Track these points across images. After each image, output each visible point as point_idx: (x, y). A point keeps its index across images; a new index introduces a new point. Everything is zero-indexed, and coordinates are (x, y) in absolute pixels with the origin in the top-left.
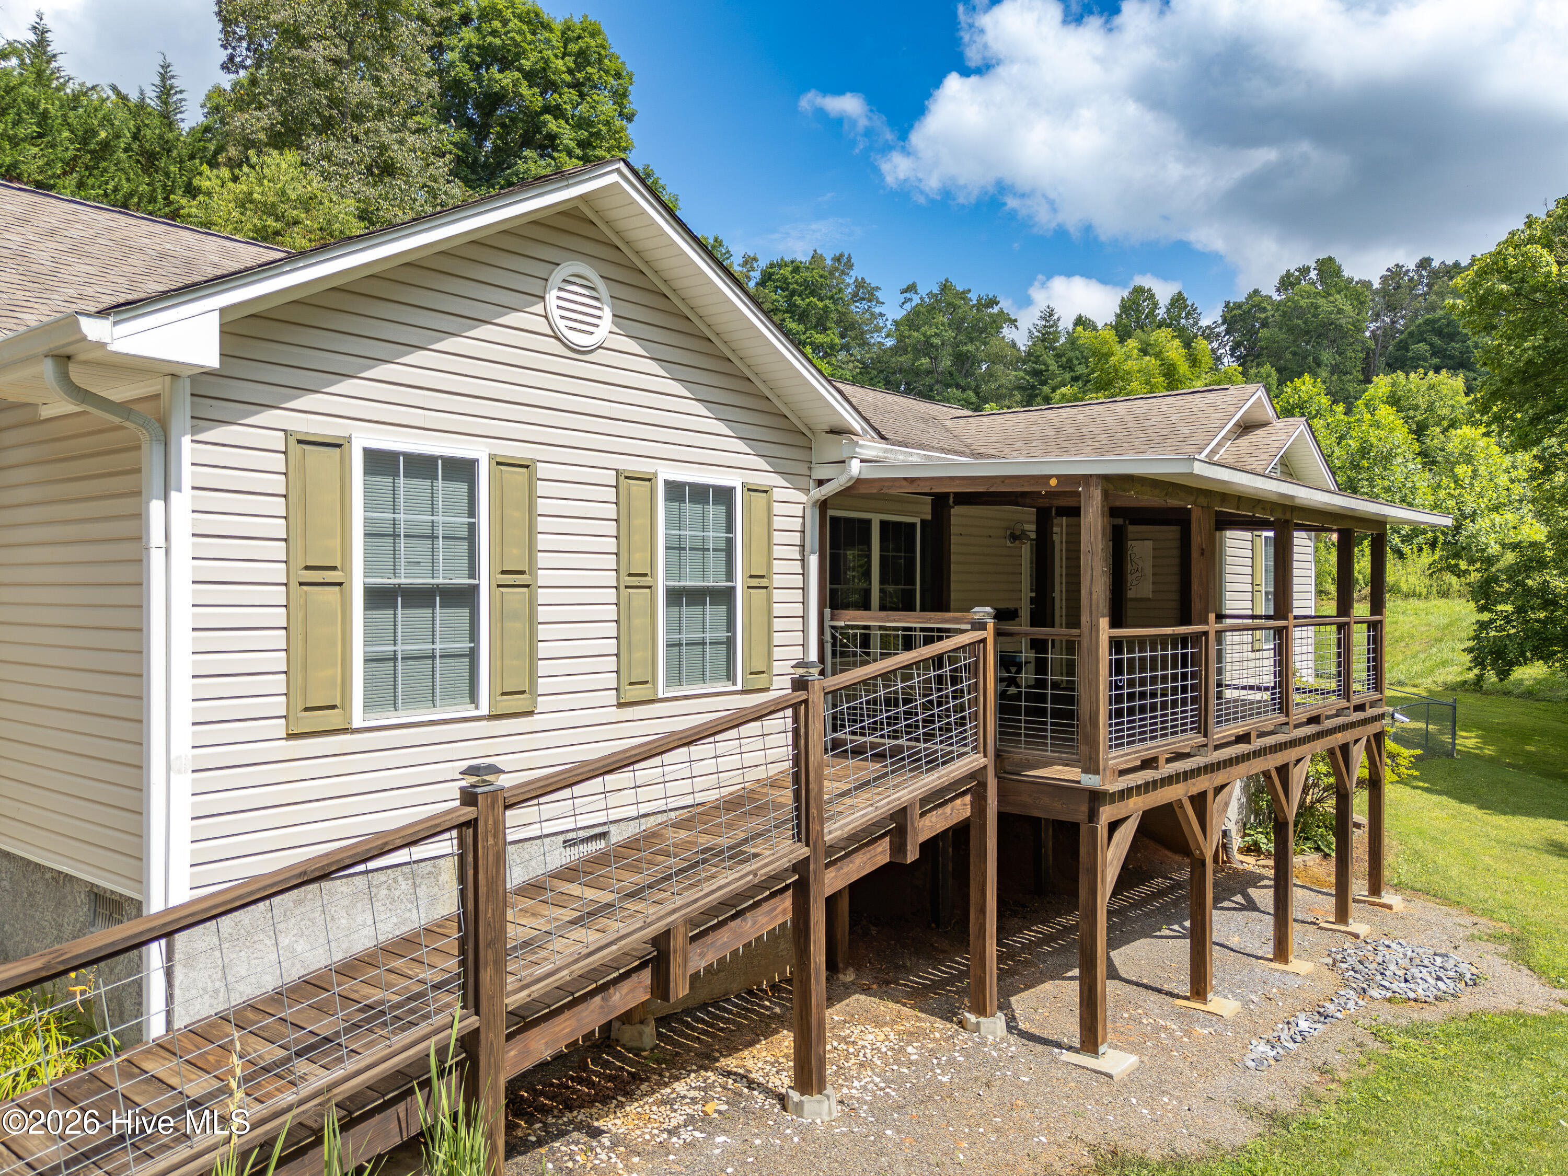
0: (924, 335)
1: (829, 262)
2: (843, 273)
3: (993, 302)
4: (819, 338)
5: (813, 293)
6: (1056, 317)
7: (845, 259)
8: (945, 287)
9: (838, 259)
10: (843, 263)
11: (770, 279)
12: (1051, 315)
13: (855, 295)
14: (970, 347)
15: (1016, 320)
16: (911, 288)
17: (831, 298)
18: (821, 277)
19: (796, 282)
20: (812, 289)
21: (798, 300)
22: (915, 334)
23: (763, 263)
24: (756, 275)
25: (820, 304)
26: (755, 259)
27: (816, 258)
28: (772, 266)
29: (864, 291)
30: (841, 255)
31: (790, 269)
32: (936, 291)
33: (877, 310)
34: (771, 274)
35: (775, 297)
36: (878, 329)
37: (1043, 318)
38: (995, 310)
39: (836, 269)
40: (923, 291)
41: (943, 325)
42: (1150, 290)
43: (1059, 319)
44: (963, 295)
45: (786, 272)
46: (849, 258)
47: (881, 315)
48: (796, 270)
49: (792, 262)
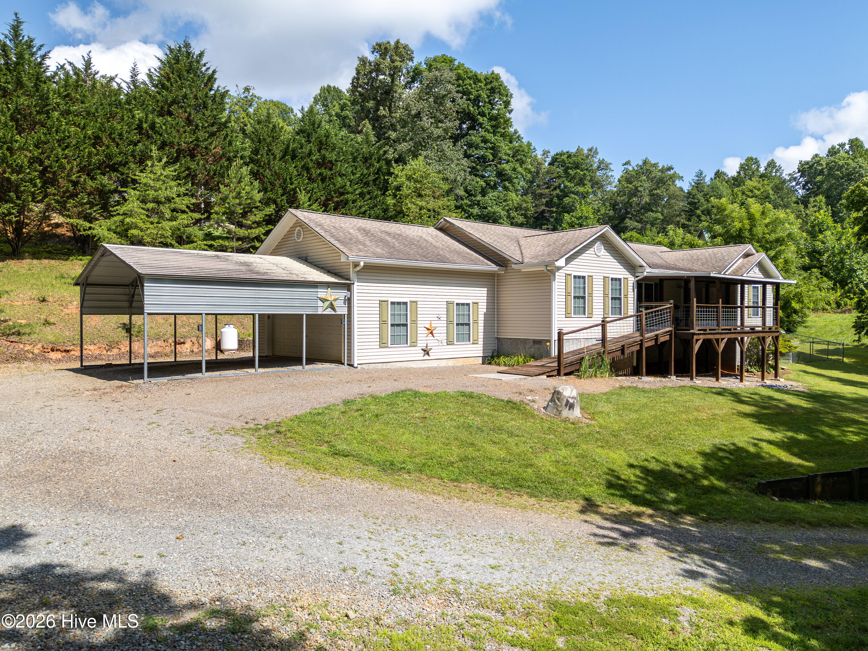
0: (634, 186)
1: (586, 152)
2: (593, 156)
3: (670, 168)
4: (581, 189)
5: (577, 167)
6: (704, 175)
7: (594, 150)
8: (645, 162)
9: (590, 150)
10: (593, 152)
11: (556, 161)
12: (701, 174)
13: (599, 167)
14: (658, 191)
15: (682, 177)
16: (628, 163)
17: (587, 170)
18: (582, 159)
19: (569, 163)
20: (577, 166)
21: (571, 172)
22: (630, 186)
23: (552, 153)
24: (549, 160)
25: (582, 173)
26: (549, 152)
27: (579, 150)
28: (557, 154)
29: (604, 166)
30: (592, 148)
31: (566, 156)
32: (641, 163)
33: (610, 174)
34: (556, 159)
35: (559, 170)
36: (610, 183)
37: (697, 176)
38: (672, 172)
39: (589, 155)
40: (634, 164)
41: (644, 181)
42: (756, 159)
43: (705, 176)
44: (655, 165)
45: (564, 157)
46: (596, 149)
47: (612, 176)
48: (569, 156)
49: (567, 152)
